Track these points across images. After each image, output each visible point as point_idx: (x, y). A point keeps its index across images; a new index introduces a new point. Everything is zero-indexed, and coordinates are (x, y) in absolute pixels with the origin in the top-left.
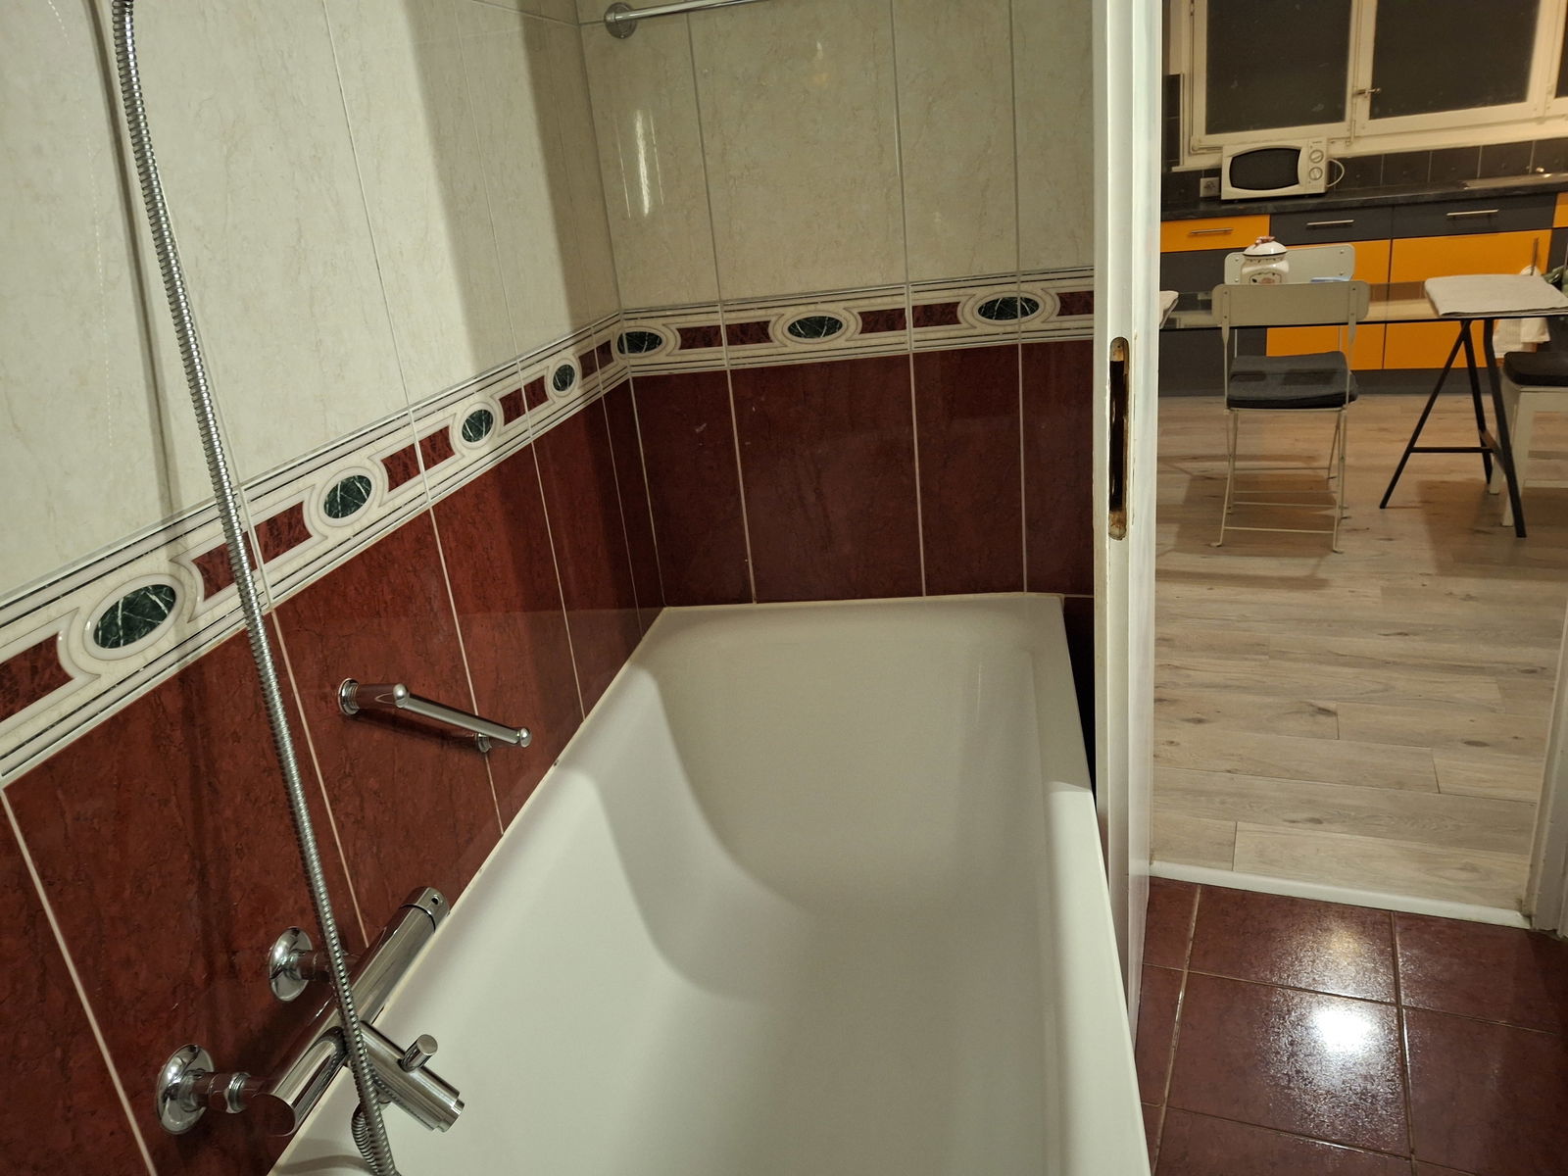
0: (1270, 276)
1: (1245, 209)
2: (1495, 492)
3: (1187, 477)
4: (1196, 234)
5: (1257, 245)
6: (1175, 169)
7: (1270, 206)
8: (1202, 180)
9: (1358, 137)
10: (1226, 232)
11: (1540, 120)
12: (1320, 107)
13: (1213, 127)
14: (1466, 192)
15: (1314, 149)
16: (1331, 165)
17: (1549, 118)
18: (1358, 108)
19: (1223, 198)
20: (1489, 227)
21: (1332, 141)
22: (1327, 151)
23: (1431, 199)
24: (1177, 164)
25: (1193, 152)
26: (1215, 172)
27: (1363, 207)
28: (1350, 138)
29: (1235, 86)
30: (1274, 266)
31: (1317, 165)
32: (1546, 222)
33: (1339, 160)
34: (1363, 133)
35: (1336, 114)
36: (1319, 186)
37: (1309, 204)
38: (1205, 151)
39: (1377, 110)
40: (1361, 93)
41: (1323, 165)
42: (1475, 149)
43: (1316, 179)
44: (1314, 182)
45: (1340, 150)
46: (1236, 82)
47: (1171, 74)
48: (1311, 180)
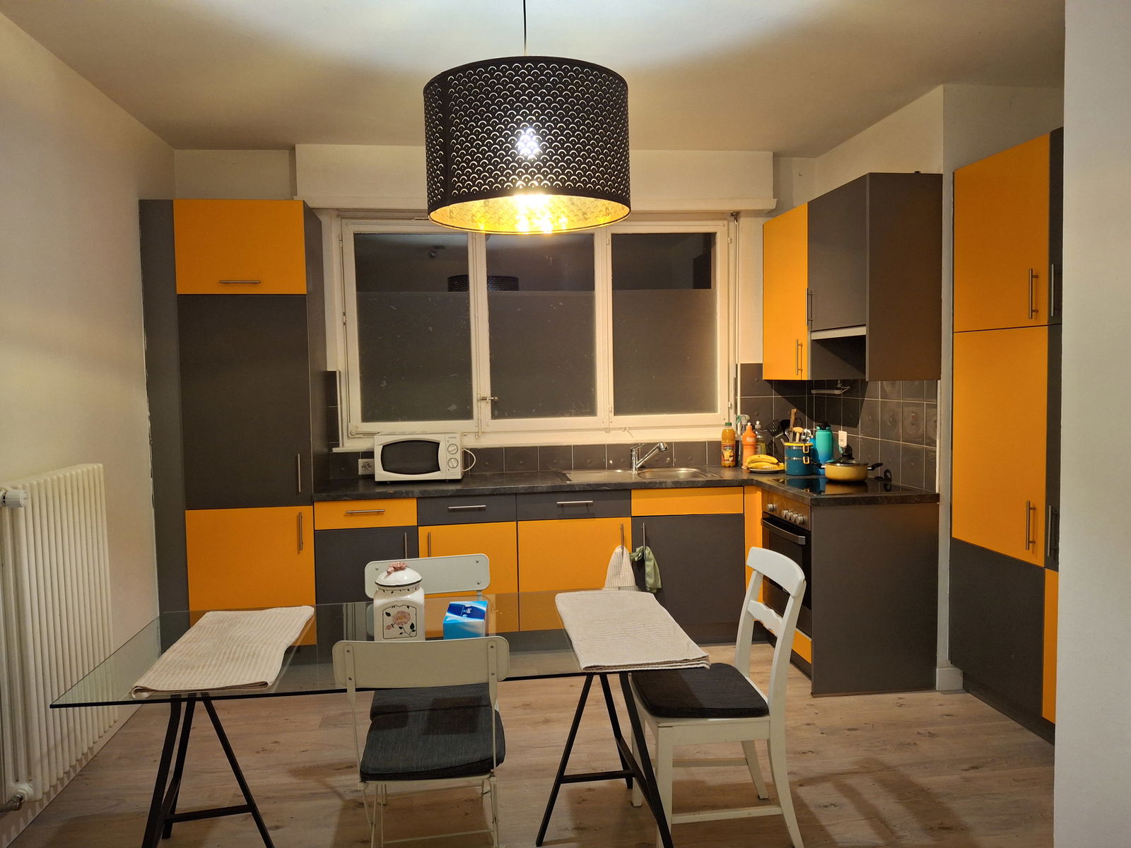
0: (405, 609)
1: (396, 493)
2: (637, 805)
3: (337, 802)
4: (352, 514)
5: (389, 573)
6: (335, 450)
7: (417, 490)
8: (360, 460)
9: (484, 432)
10: (379, 513)
11: (607, 430)
12: (453, 407)
13: (368, 416)
14: (569, 485)
15: (450, 443)
16: (465, 454)
17: (615, 429)
18: (482, 410)
19: (377, 479)
20: (587, 513)
21: (464, 434)
22: (461, 443)
23: (545, 490)
24: (337, 445)
25: (351, 436)
26: (369, 454)
27: (493, 494)
28: (478, 432)
29: (384, 384)
30: (409, 597)
31: (453, 456)
32: (626, 512)
33: (471, 450)
34: (488, 430)
35: (466, 414)
36: (457, 474)
37: (448, 491)
38: (362, 436)
39: (496, 413)
40: (484, 399)
41: (459, 456)
42: (568, 447)
43: (453, 468)
44: (451, 470)
45: (472, 442)
46: (385, 382)
47: (328, 370)
48: (450, 468)
